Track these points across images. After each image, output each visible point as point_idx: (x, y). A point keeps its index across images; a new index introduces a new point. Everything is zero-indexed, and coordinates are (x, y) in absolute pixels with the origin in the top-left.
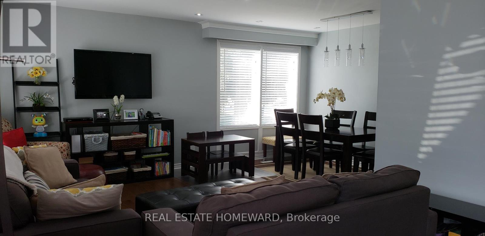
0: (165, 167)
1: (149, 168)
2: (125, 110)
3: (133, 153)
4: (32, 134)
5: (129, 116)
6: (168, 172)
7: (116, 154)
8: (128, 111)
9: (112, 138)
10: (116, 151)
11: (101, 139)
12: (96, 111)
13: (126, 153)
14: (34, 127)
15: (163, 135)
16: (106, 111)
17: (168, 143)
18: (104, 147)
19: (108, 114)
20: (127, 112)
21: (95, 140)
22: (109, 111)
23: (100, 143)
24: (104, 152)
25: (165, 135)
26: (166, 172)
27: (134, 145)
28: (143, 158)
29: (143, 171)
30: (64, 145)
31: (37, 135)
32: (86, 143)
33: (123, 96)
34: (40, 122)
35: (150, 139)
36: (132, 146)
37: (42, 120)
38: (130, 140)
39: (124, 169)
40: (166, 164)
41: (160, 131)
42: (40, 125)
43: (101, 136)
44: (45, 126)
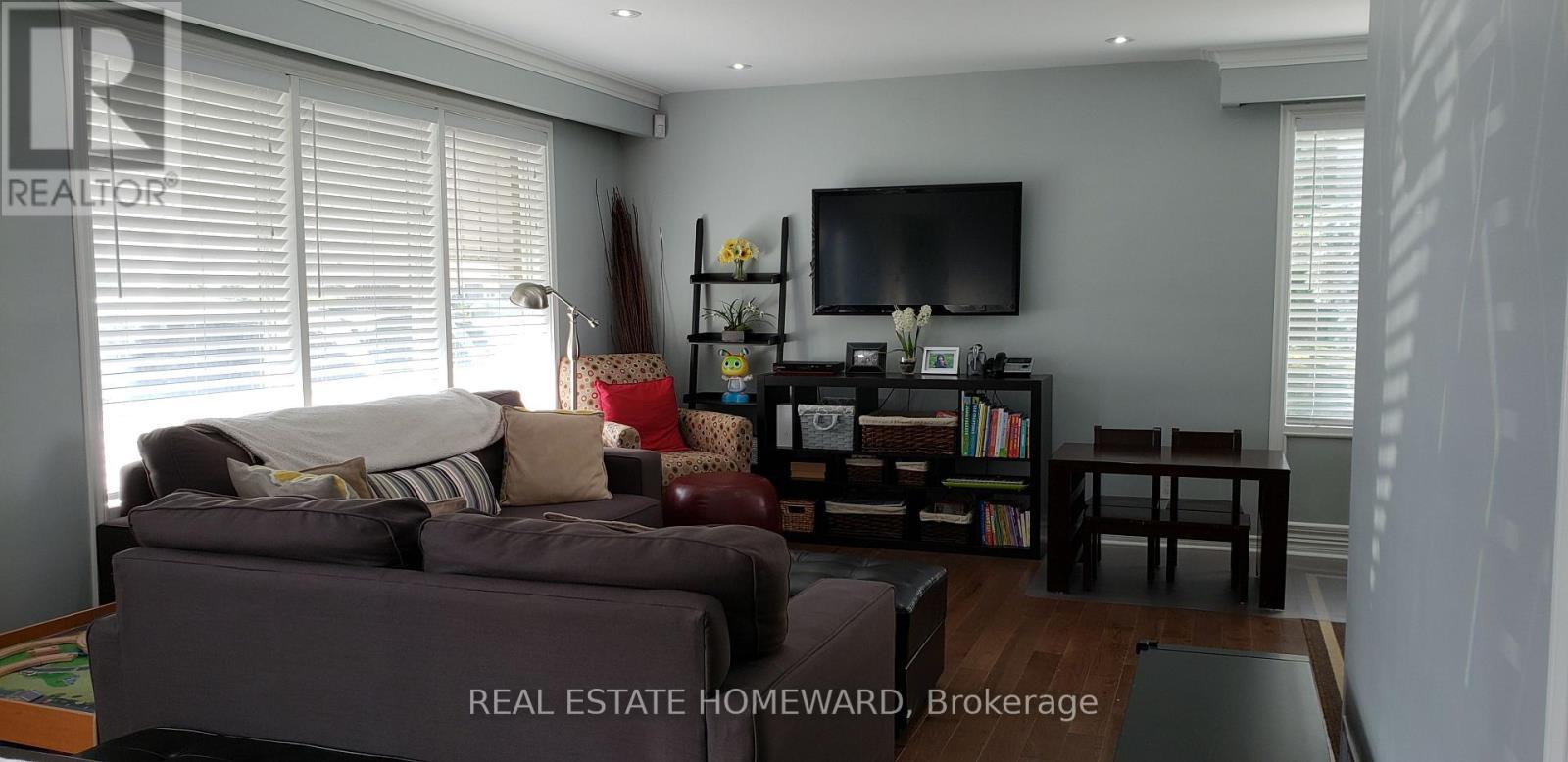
0: (1016, 524)
1: (963, 520)
2: (929, 348)
3: (919, 467)
4: (719, 396)
5: (938, 365)
6: (1026, 542)
7: (879, 464)
8: (937, 349)
9: (864, 420)
10: (878, 457)
11: (835, 417)
12: (852, 348)
13: (901, 466)
14: (726, 379)
15: (1007, 426)
16: (881, 348)
17: (1023, 452)
18: (844, 442)
19: (882, 357)
20: (934, 352)
21: (821, 420)
22: (885, 350)
23: (831, 430)
24: (846, 454)
25: (1013, 426)
26: (1020, 539)
27: (920, 444)
28: (945, 487)
29: (943, 523)
30: (734, 425)
31: (727, 398)
32: (803, 426)
33: (926, 309)
34: (732, 369)
35: (965, 432)
36: (916, 446)
37: (737, 364)
38: (907, 430)
39: (895, 509)
40: (1022, 515)
41: (997, 413)
42: (735, 376)
43: (834, 413)
44: (746, 379)
